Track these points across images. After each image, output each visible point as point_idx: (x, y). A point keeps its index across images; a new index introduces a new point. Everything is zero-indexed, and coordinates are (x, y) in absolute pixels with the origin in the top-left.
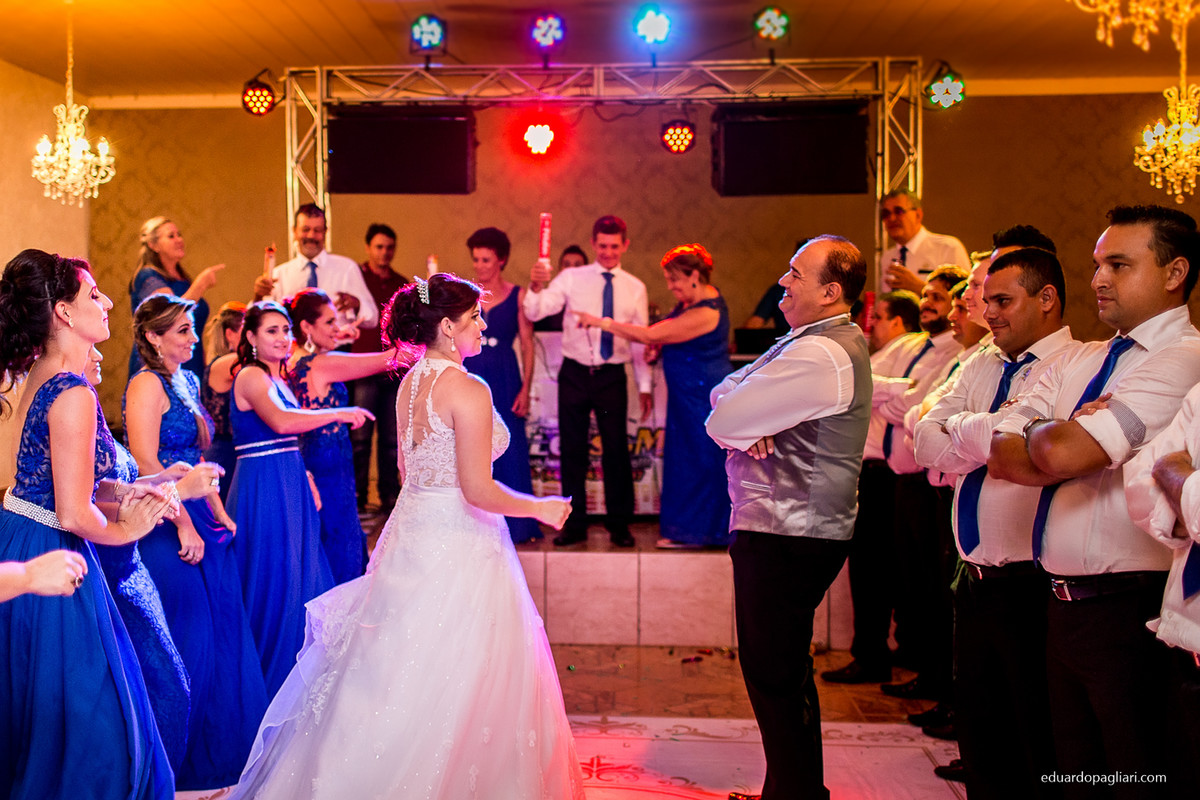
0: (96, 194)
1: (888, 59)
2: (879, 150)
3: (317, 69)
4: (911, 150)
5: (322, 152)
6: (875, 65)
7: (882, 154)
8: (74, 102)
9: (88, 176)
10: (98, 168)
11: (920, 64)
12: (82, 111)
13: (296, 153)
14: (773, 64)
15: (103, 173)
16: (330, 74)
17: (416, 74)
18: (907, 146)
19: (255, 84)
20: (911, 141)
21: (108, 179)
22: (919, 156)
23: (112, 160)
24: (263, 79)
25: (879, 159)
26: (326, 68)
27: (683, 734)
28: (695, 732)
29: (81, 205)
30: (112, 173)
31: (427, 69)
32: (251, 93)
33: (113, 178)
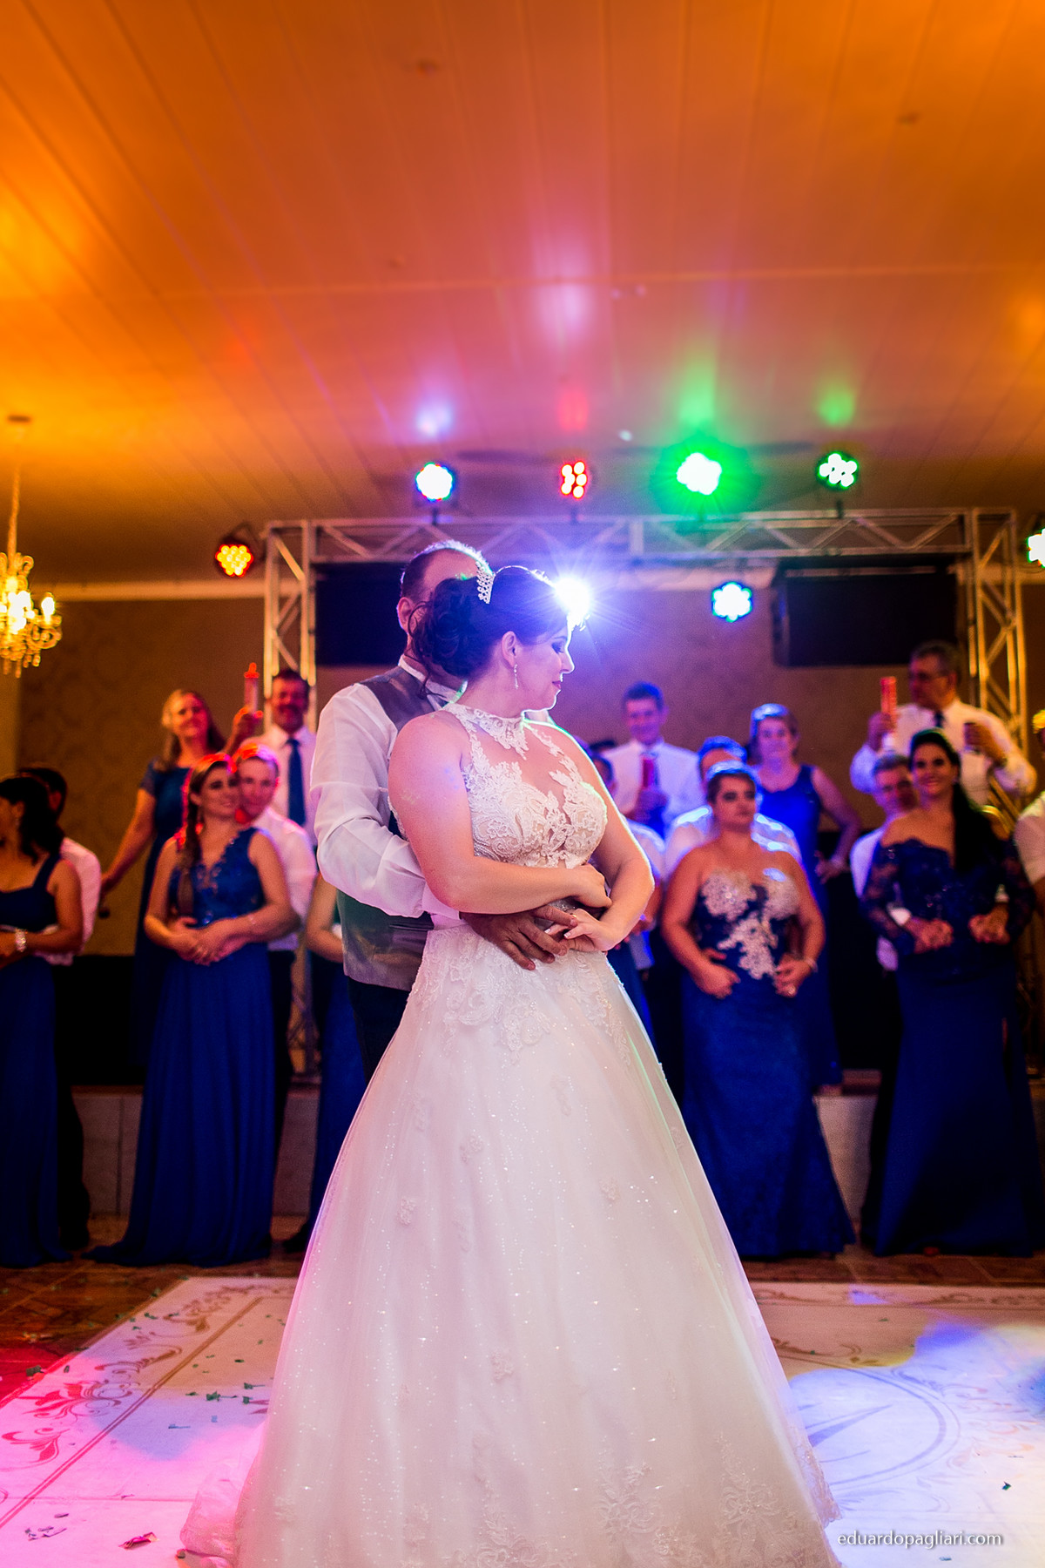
0: (37, 662)
1: (975, 513)
2: (970, 615)
3: (304, 524)
4: (1009, 615)
5: (308, 621)
6: (961, 519)
7: (975, 622)
8: (18, 551)
9: (29, 640)
10: (41, 630)
11: (1014, 517)
12: (25, 564)
13: (277, 621)
14: (840, 517)
15: (45, 636)
16: (319, 532)
17: (422, 530)
18: (1003, 611)
19: (232, 540)
20: (1007, 603)
21: (52, 644)
22: (1018, 621)
23: (58, 621)
24: (242, 534)
25: (971, 630)
26: (316, 523)
27: (767, 1298)
28: (782, 1296)
29: (18, 673)
30: (58, 636)
31: (435, 524)
32: (225, 549)
33: (59, 643)
